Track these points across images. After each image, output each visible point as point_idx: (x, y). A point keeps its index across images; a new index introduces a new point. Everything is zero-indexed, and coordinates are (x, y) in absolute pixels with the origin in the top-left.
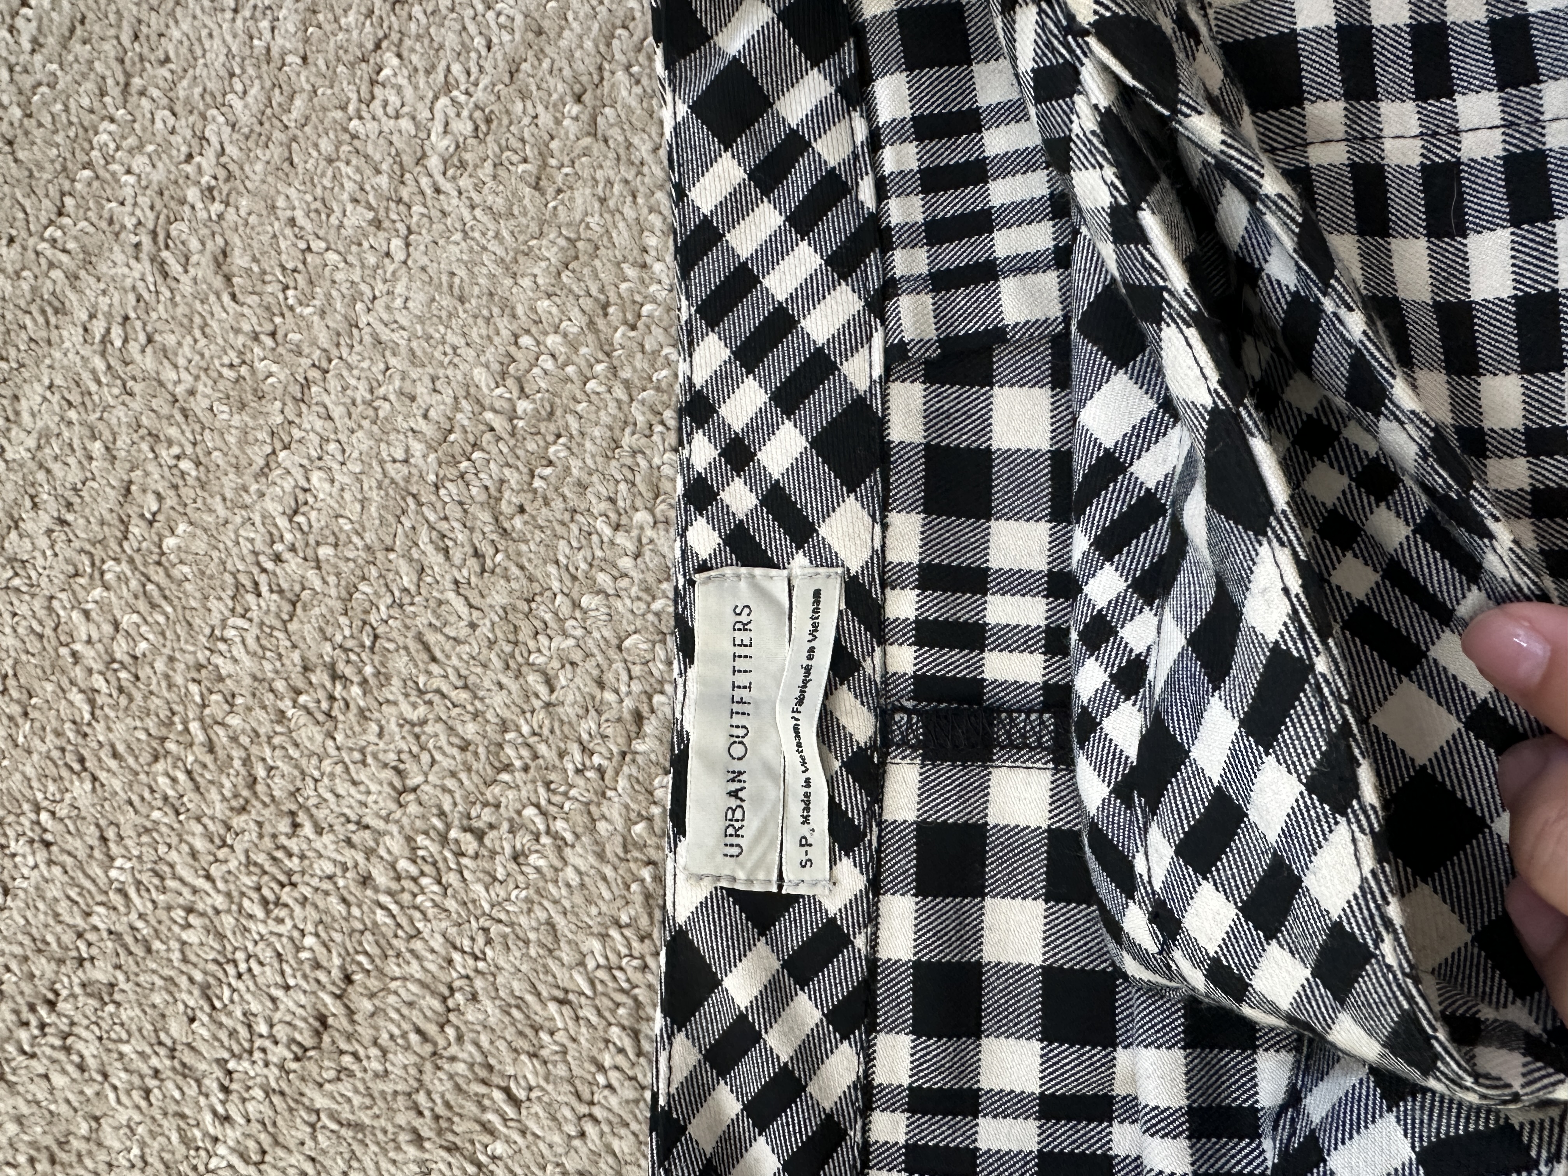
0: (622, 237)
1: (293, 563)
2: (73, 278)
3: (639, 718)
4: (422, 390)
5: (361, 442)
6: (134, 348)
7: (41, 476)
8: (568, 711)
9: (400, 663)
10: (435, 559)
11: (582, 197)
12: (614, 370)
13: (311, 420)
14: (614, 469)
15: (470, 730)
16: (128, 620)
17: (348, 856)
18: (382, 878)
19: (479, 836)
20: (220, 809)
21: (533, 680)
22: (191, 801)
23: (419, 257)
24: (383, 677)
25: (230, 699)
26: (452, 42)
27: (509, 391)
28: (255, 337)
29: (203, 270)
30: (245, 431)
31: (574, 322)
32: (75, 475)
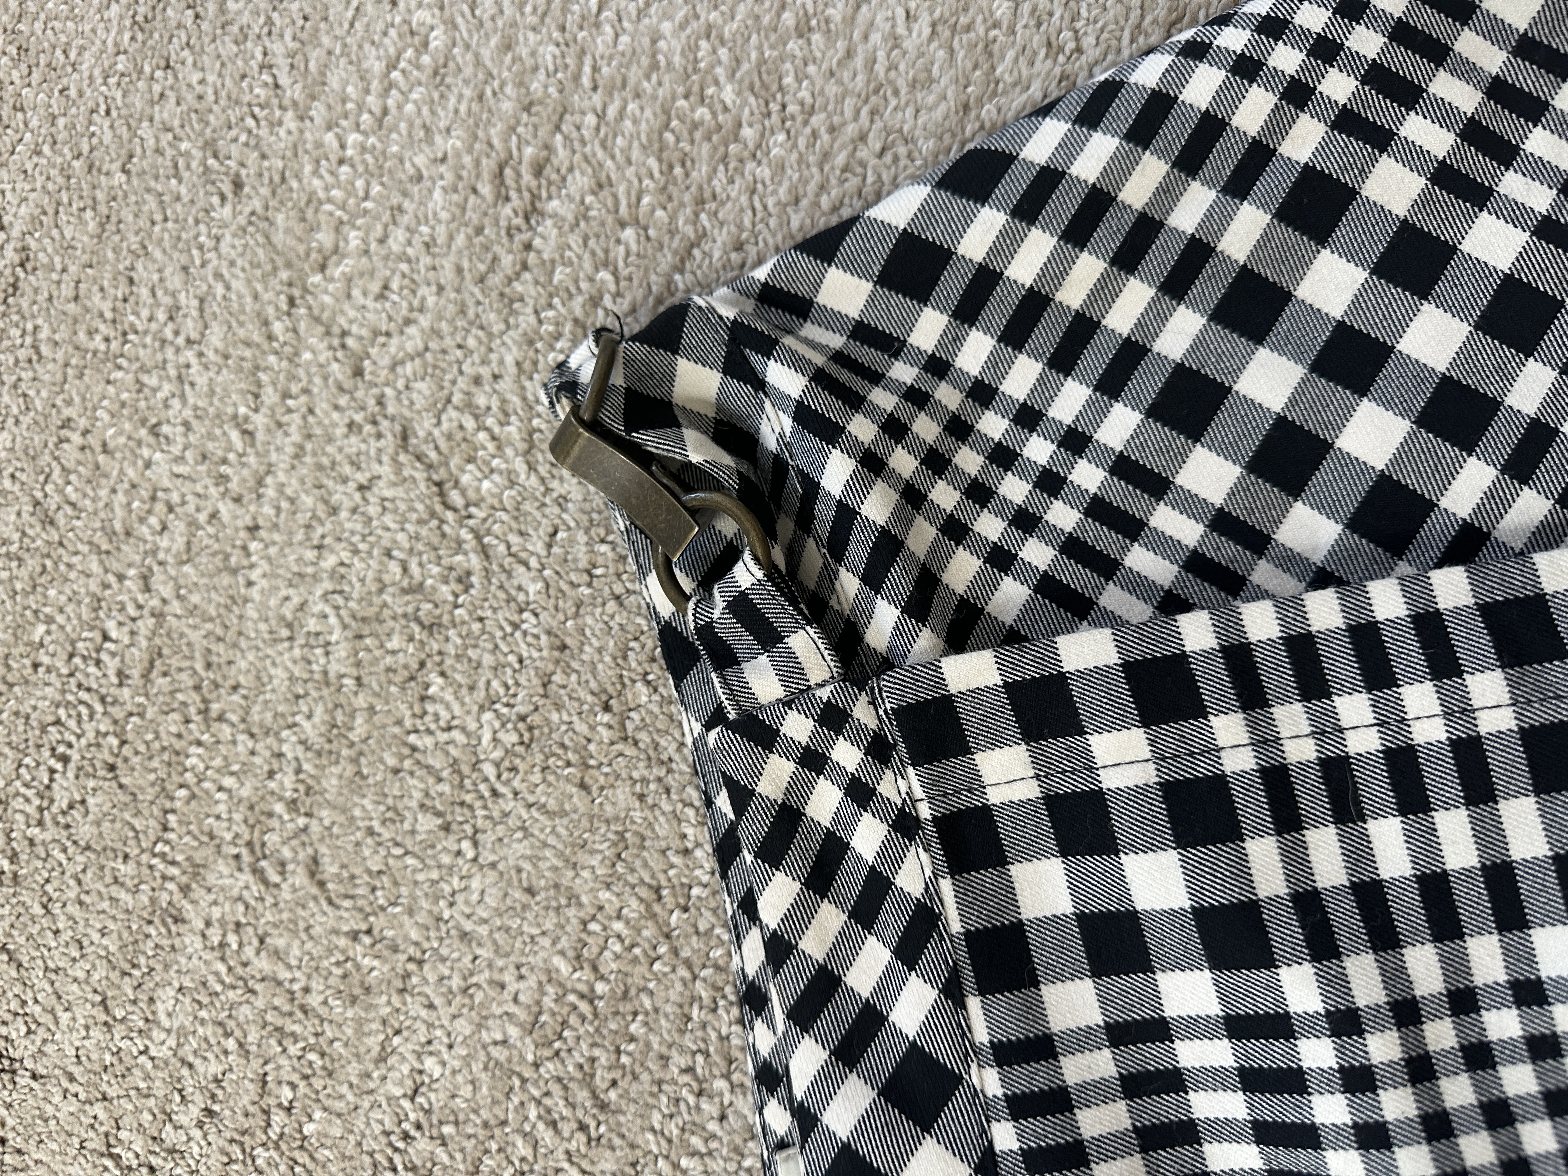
0: (663, 828)
1: (422, 1141)
2: (185, 890)
4: (508, 977)
5: (463, 1027)
6: (249, 952)
7: (185, 1072)
10: (546, 1132)
11: (622, 795)
12: (675, 952)
13: (416, 1008)
14: (689, 1041)
23: (487, 857)
26: (488, 660)
27: (586, 974)
28: (354, 936)
29: (299, 878)
30: (359, 1023)
31: (633, 909)
32: (215, 1068)
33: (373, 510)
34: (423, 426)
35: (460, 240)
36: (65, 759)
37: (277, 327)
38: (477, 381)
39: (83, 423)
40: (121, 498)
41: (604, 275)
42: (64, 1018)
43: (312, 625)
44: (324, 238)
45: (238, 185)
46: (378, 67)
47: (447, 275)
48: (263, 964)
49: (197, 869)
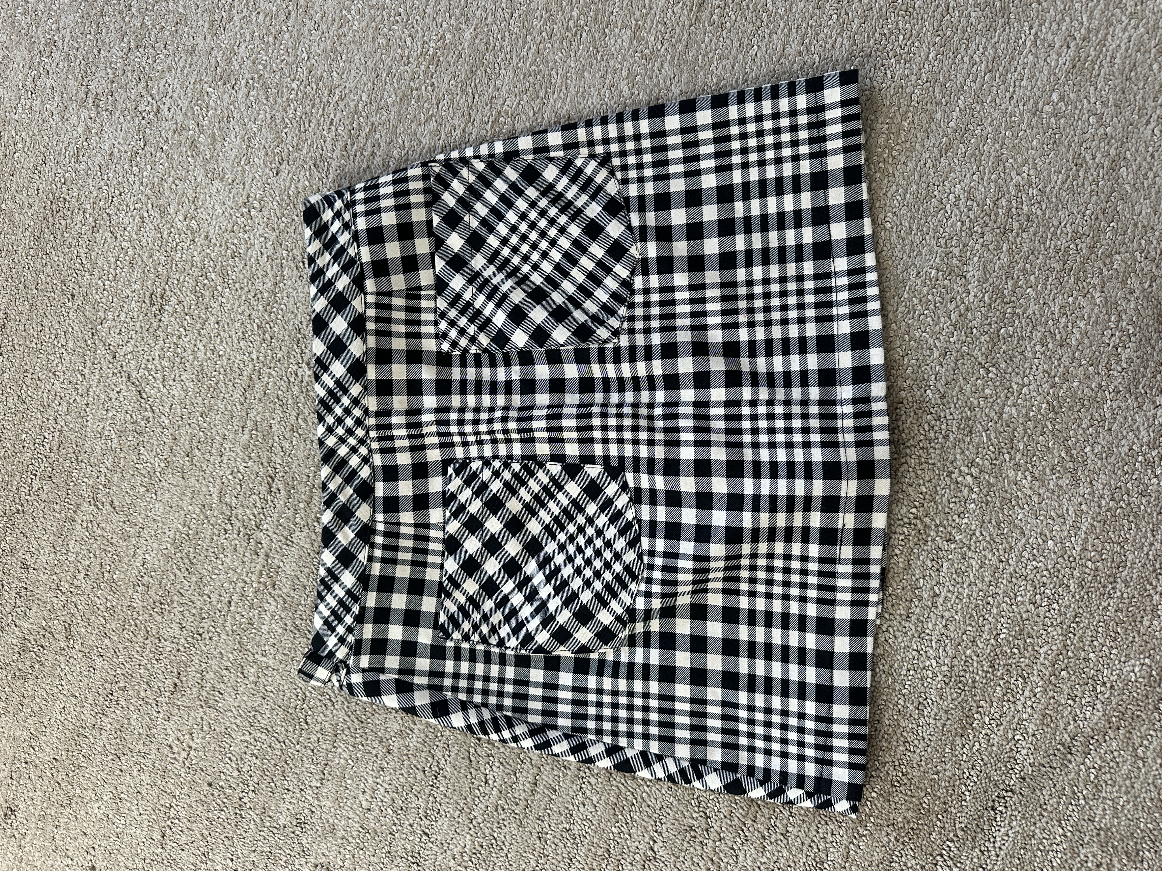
0: (204, 489)
1: (146, 578)
2: (75, 512)
3: (230, 602)
4: (167, 531)
5: (155, 545)
6: (95, 529)
8: (214, 603)
9: (175, 598)
10: (178, 572)
11: (193, 480)
13: (142, 541)
14: (213, 545)
15: (194, 611)
16: (109, 597)
17: (173, 645)
18: (182, 649)
19: (201, 635)
20: (141, 640)
21: (205, 597)
22: (134, 639)
23: (159, 498)
24: (172, 602)
25: (138, 613)
26: (155, 443)
27: (186, 529)
28: (124, 522)
29: (108, 507)
30: (127, 546)
31: (198, 511)
32: (88, 563)
33: (122, 399)
34: (134, 374)
35: (141, 317)
36: (36, 475)
37: (89, 342)
38: (148, 361)
39: (31, 371)
40: (45, 395)
41: (181, 330)
42: (42, 551)
43: (107, 433)
44: (101, 314)
45: (73, 296)
46: (113, 260)
47: (138, 328)
48: (99, 532)
49: (78, 506)
